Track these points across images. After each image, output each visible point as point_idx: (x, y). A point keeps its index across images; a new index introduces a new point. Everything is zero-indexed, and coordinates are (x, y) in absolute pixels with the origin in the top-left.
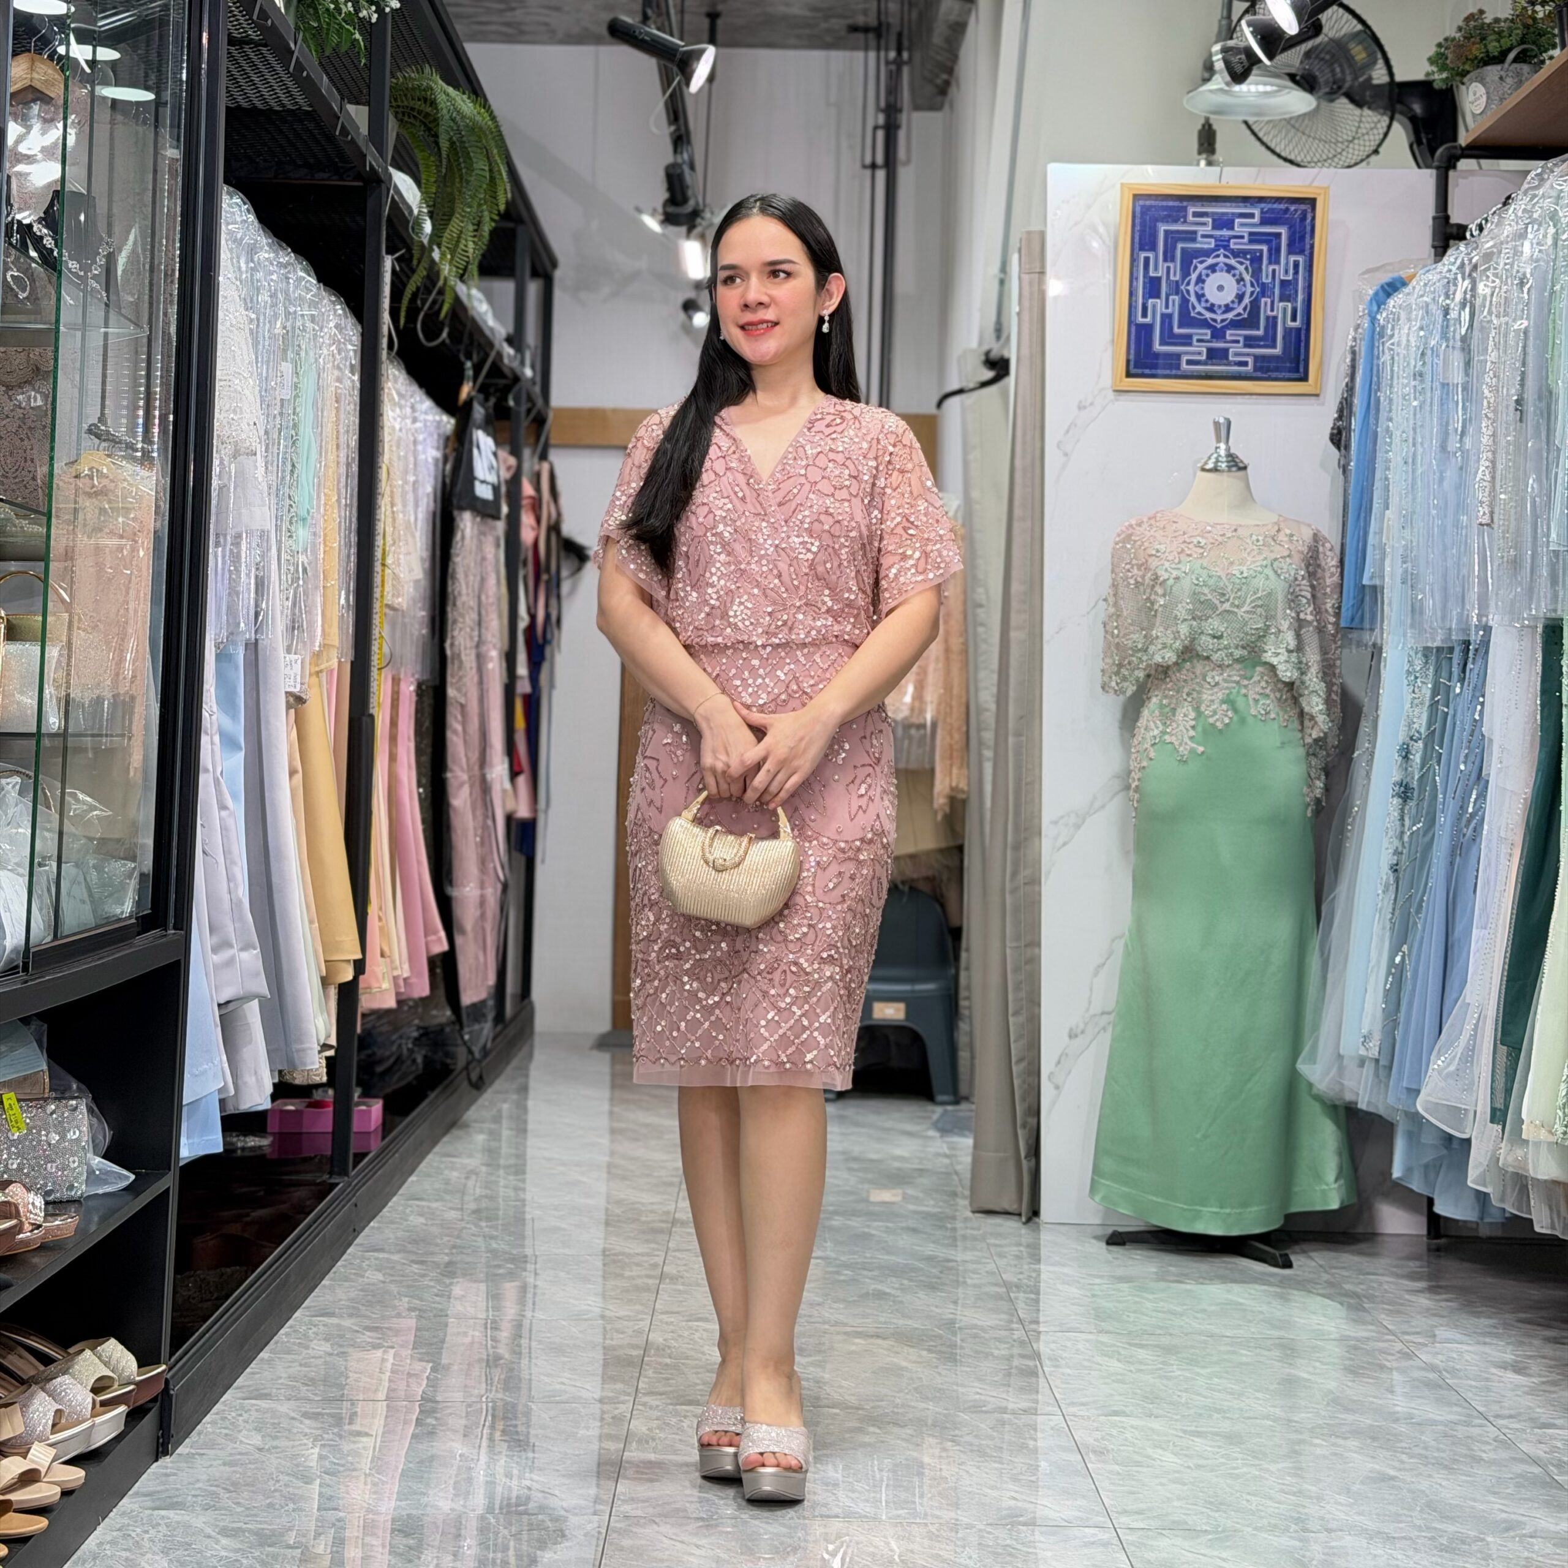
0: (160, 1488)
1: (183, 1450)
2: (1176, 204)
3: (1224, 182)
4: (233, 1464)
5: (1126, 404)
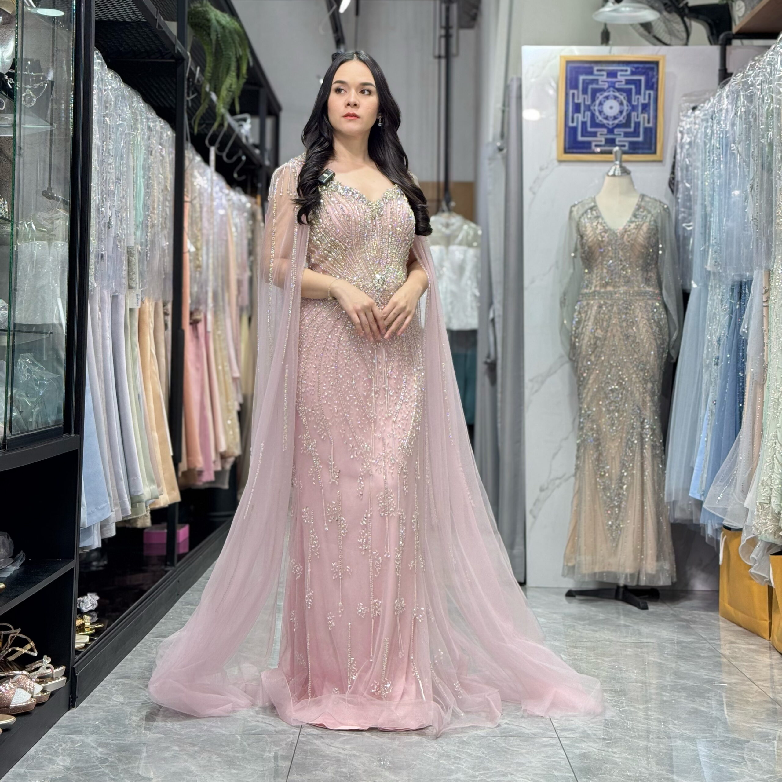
0: (70, 724)
1: (83, 704)
2: (588, 65)
3: (612, 54)
4: (108, 711)
5: (564, 167)
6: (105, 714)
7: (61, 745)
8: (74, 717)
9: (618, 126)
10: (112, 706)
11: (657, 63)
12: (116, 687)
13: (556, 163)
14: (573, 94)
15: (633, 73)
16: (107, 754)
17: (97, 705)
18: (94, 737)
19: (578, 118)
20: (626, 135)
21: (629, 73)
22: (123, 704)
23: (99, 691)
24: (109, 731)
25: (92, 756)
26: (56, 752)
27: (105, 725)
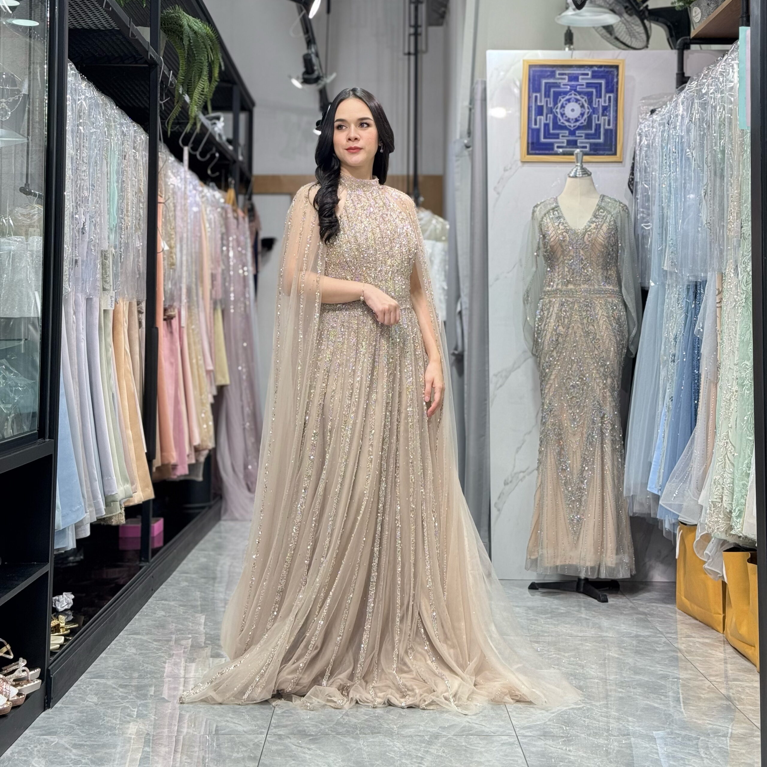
0: (45, 725)
1: (58, 705)
2: (551, 69)
3: (573, 58)
4: (82, 712)
5: (527, 168)
6: (80, 714)
7: (36, 747)
8: (49, 718)
9: (579, 128)
10: (87, 707)
11: (617, 67)
12: (91, 687)
13: (519, 164)
14: (536, 97)
15: (593, 77)
16: (80, 755)
17: (72, 706)
18: (69, 737)
19: (540, 120)
20: (588, 136)
21: (589, 76)
22: (96, 704)
23: (74, 691)
24: (83, 732)
25: (66, 757)
26: (31, 753)
27: (79, 725)
